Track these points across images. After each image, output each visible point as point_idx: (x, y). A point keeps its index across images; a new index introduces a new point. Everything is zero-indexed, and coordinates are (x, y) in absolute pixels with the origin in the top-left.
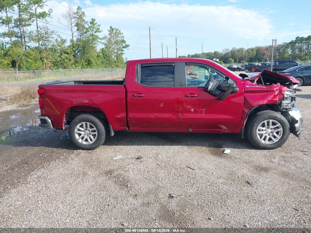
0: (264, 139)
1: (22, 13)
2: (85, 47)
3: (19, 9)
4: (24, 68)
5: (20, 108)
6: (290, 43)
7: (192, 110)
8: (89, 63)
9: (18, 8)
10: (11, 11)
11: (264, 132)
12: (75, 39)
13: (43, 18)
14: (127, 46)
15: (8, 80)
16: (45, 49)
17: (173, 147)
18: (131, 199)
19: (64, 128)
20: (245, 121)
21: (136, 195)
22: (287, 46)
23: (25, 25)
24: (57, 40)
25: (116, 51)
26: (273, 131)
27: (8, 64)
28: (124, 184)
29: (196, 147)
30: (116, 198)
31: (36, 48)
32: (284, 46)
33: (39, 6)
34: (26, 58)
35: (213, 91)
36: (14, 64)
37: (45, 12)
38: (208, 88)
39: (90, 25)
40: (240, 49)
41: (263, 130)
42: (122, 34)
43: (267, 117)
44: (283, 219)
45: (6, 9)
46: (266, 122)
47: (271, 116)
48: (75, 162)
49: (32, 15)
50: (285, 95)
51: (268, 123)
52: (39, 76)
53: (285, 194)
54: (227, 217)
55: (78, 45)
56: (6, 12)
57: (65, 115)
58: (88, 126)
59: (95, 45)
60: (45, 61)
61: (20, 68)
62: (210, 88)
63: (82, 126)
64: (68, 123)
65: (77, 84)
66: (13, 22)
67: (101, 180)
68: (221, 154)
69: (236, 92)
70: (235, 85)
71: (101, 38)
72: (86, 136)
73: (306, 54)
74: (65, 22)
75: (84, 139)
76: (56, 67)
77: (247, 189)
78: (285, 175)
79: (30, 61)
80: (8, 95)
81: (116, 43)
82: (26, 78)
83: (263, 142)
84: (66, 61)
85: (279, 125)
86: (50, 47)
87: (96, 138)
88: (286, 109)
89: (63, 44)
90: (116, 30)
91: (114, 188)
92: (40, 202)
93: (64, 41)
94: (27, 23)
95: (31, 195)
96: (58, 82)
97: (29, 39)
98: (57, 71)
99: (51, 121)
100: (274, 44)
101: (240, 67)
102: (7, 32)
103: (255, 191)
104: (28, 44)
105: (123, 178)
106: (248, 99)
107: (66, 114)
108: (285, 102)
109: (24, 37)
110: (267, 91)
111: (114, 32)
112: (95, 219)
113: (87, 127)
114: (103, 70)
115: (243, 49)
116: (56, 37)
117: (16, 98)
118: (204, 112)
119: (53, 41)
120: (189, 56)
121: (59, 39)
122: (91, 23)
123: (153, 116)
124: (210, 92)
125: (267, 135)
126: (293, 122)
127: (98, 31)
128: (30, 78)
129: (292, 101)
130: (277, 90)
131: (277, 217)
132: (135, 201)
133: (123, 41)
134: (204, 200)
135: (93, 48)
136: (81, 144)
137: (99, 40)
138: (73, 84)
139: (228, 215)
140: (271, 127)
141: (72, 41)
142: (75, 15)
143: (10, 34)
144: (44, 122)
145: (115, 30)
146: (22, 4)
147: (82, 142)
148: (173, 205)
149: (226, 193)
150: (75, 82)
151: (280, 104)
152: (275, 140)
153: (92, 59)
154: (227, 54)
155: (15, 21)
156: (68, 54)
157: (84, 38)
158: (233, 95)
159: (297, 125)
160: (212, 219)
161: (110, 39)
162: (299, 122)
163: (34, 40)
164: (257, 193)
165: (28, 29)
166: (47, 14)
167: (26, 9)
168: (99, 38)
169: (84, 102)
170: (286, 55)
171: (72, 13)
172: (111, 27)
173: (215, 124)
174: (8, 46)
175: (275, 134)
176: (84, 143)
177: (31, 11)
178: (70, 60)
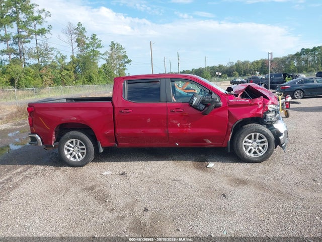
0: (250, 152)
1: (21, 30)
2: (85, 63)
3: (18, 26)
4: (23, 85)
5: (14, 127)
6: (296, 55)
7: (179, 124)
8: (90, 80)
9: (16, 25)
10: (10, 28)
11: (250, 144)
12: (75, 55)
13: (42, 34)
14: (129, 61)
15: (5, 98)
16: (45, 66)
17: (159, 162)
18: (107, 213)
19: (53, 145)
20: (231, 135)
21: (113, 210)
22: (292, 58)
23: (24, 42)
24: (56, 56)
25: (118, 66)
26: (259, 144)
27: (7, 82)
28: (103, 199)
29: (182, 161)
30: (93, 212)
31: (36, 65)
32: (289, 58)
33: (38, 22)
34: (25, 76)
35: (197, 106)
36: (12, 82)
37: (44, 29)
38: (192, 103)
39: (91, 40)
40: (245, 61)
41: (249, 143)
42: (124, 49)
43: (255, 130)
44: (248, 229)
45: (5, 27)
46: (253, 134)
47: (258, 129)
48: (60, 179)
49: (31, 32)
50: (269, 108)
51: (255, 136)
52: (38, 93)
53: (257, 205)
54: (195, 227)
55: (79, 62)
56: (5, 29)
57: (54, 133)
58: (78, 143)
59: (96, 61)
60: (45, 78)
61: (19, 86)
62: (194, 103)
63: (72, 143)
64: (58, 140)
65: (69, 102)
66: (12, 39)
67: (81, 195)
68: (204, 168)
69: (220, 106)
70: (218, 100)
71: (102, 53)
72: (74, 153)
73: (312, 66)
74: (65, 38)
75: (73, 155)
76: (56, 84)
77: (221, 202)
78: (262, 187)
79: (30, 78)
80: (5, 114)
81: (118, 58)
82: (25, 96)
83: (248, 154)
84: (67, 77)
85: (265, 139)
86: (49, 63)
87: (84, 156)
88: (272, 122)
89: (63, 61)
90: (118, 45)
91: (92, 203)
92: (18, 218)
93: (63, 58)
94: (27, 40)
95: (11, 212)
96: (49, 99)
97: (28, 56)
98: (58, 88)
99: (41, 138)
100: (270, 58)
101: (243, 80)
102: (6, 49)
103: (228, 203)
104: (27, 61)
105: (103, 194)
106: (232, 113)
107: (56, 132)
108: (269, 115)
109: (24, 54)
110: (251, 105)
111: (116, 47)
112: (68, 232)
113: (76, 143)
114: (105, 86)
115: (248, 62)
116: (55, 54)
117: (11, 117)
118: (190, 127)
119: (52, 58)
120: (193, 70)
121: (59, 56)
122: (92, 39)
123: (140, 131)
124: (195, 107)
125: (252, 148)
126: (277, 135)
127: (99, 46)
128: (29, 96)
129: (276, 114)
130: (260, 103)
131: (242, 227)
132: (110, 215)
133: (125, 57)
134: (177, 212)
135: (94, 63)
136: (69, 160)
137: (101, 56)
138: (65, 101)
139: (197, 226)
140: (258, 140)
141: (72, 57)
142: (75, 31)
143: (8, 52)
144: (34, 140)
145: (116, 45)
146: (21, 21)
147: (70, 158)
148: (146, 218)
149: (200, 206)
150: (67, 99)
151: (265, 117)
152: (260, 155)
153: (93, 75)
154: (231, 67)
155: (14, 38)
156: (68, 70)
157: (85, 54)
158: (217, 109)
159: (281, 138)
160: (180, 230)
161: (111, 54)
162: (283, 134)
163: (33, 57)
164: (230, 204)
165: (27, 46)
166: (46, 30)
167: (25, 26)
168: (101, 54)
169: (72, 119)
170: (292, 67)
171: (72, 29)
172: (112, 42)
173: (200, 139)
174: (7, 63)
175: (260, 148)
176: (72, 159)
177: (30, 28)
178: (70, 77)
